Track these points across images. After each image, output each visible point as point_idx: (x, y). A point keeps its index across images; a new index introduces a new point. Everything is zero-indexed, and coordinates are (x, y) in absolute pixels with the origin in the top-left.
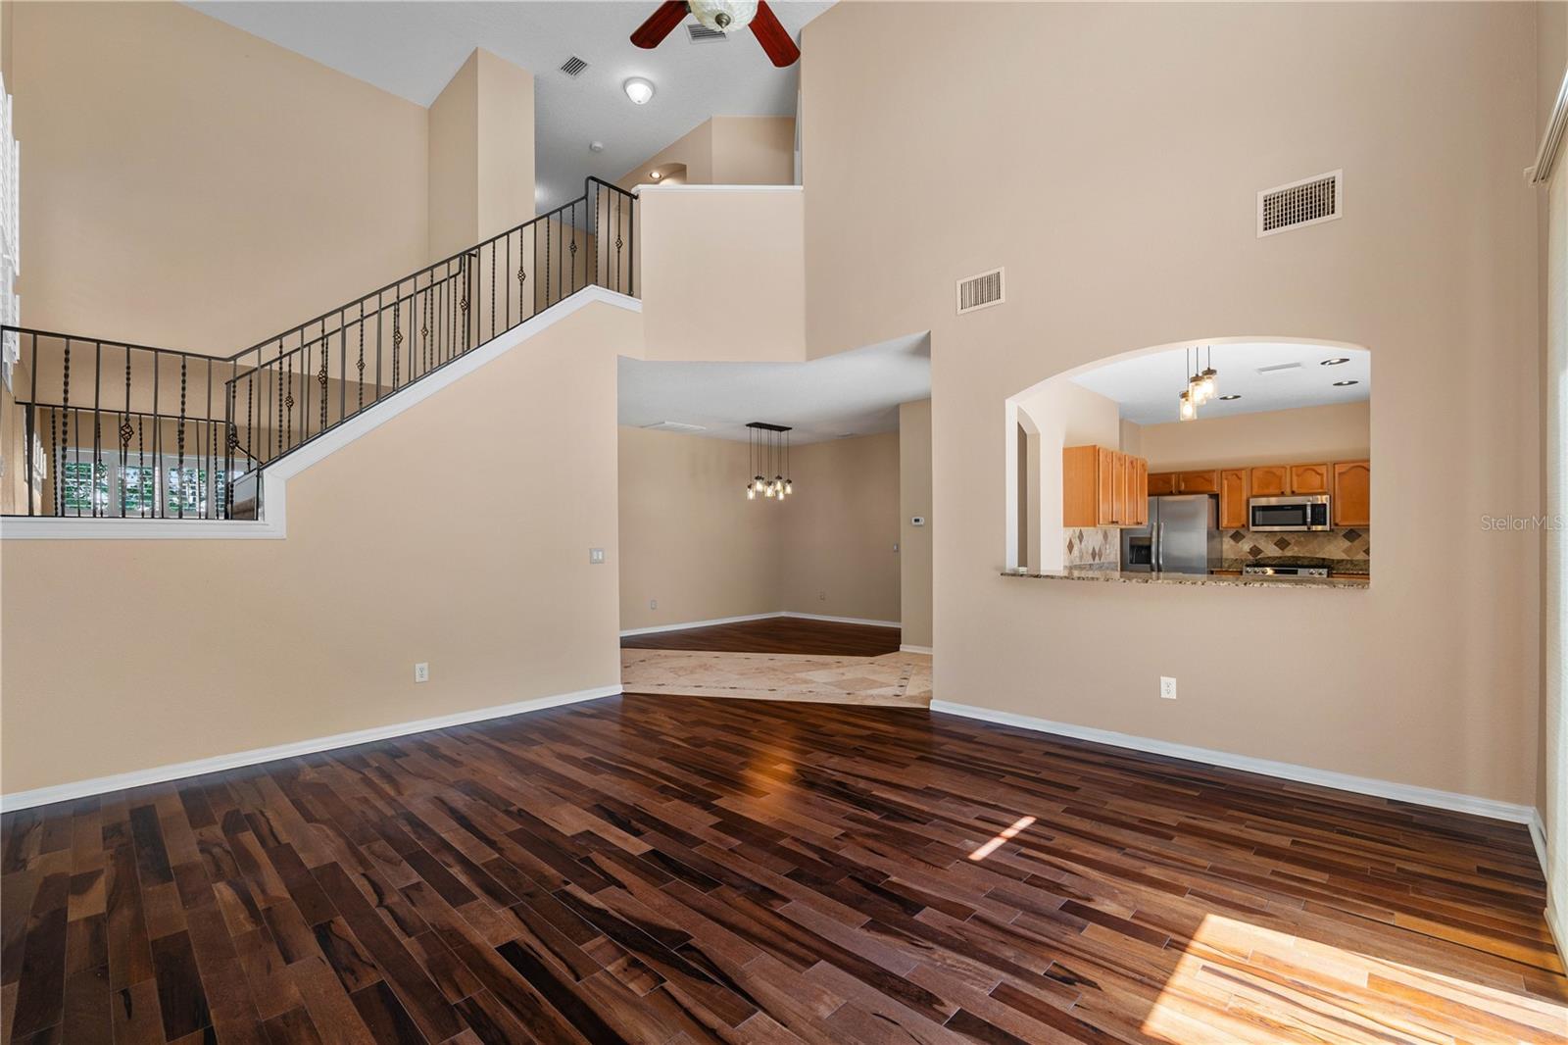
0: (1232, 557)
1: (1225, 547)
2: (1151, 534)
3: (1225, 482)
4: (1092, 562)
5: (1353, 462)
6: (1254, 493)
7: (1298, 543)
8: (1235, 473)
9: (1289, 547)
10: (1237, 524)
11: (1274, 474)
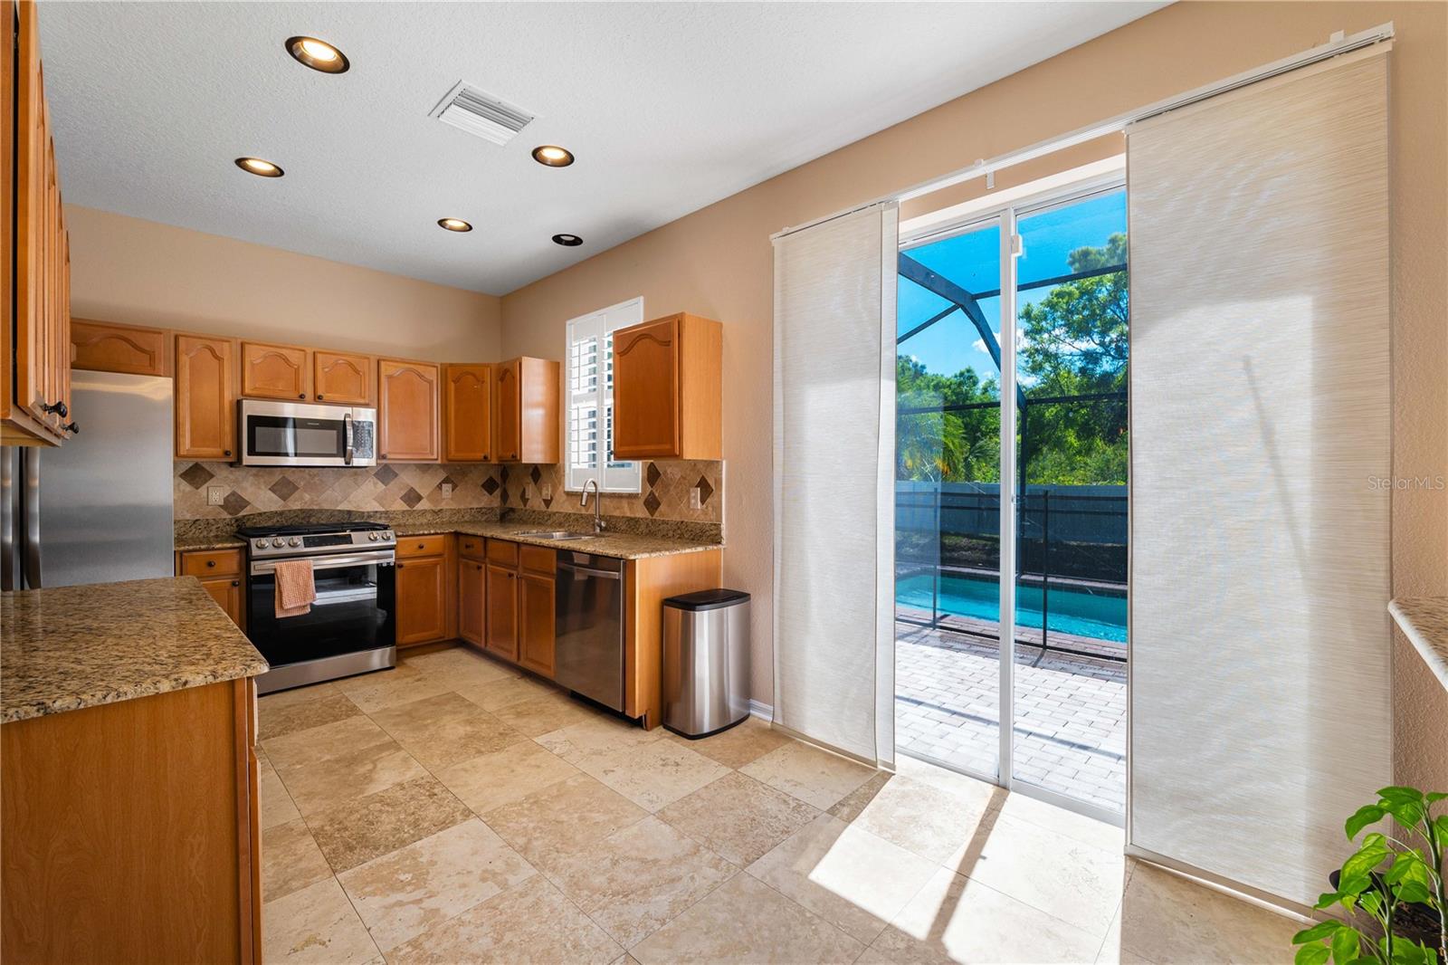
3: (186, 360)
5: (405, 362)
6: (249, 392)
7: (310, 487)
8: (208, 343)
9: (296, 495)
10: (213, 449)
11: (286, 360)
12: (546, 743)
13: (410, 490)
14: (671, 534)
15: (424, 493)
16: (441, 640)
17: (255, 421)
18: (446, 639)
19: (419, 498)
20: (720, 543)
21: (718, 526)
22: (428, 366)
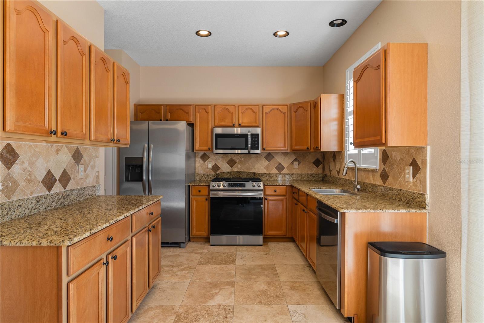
0: (202, 173)
1: (198, 165)
2: (143, 154)
3: (198, 115)
4: (64, 190)
5: (273, 105)
6: (216, 125)
7: (241, 162)
8: (204, 107)
9: (236, 165)
10: (205, 147)
11: (228, 110)
12: (293, 311)
13: (279, 164)
14: (394, 198)
15: (285, 165)
16: (285, 237)
17: (218, 136)
18: (287, 236)
19: (283, 168)
20: (424, 208)
21: (423, 195)
22: (284, 106)
